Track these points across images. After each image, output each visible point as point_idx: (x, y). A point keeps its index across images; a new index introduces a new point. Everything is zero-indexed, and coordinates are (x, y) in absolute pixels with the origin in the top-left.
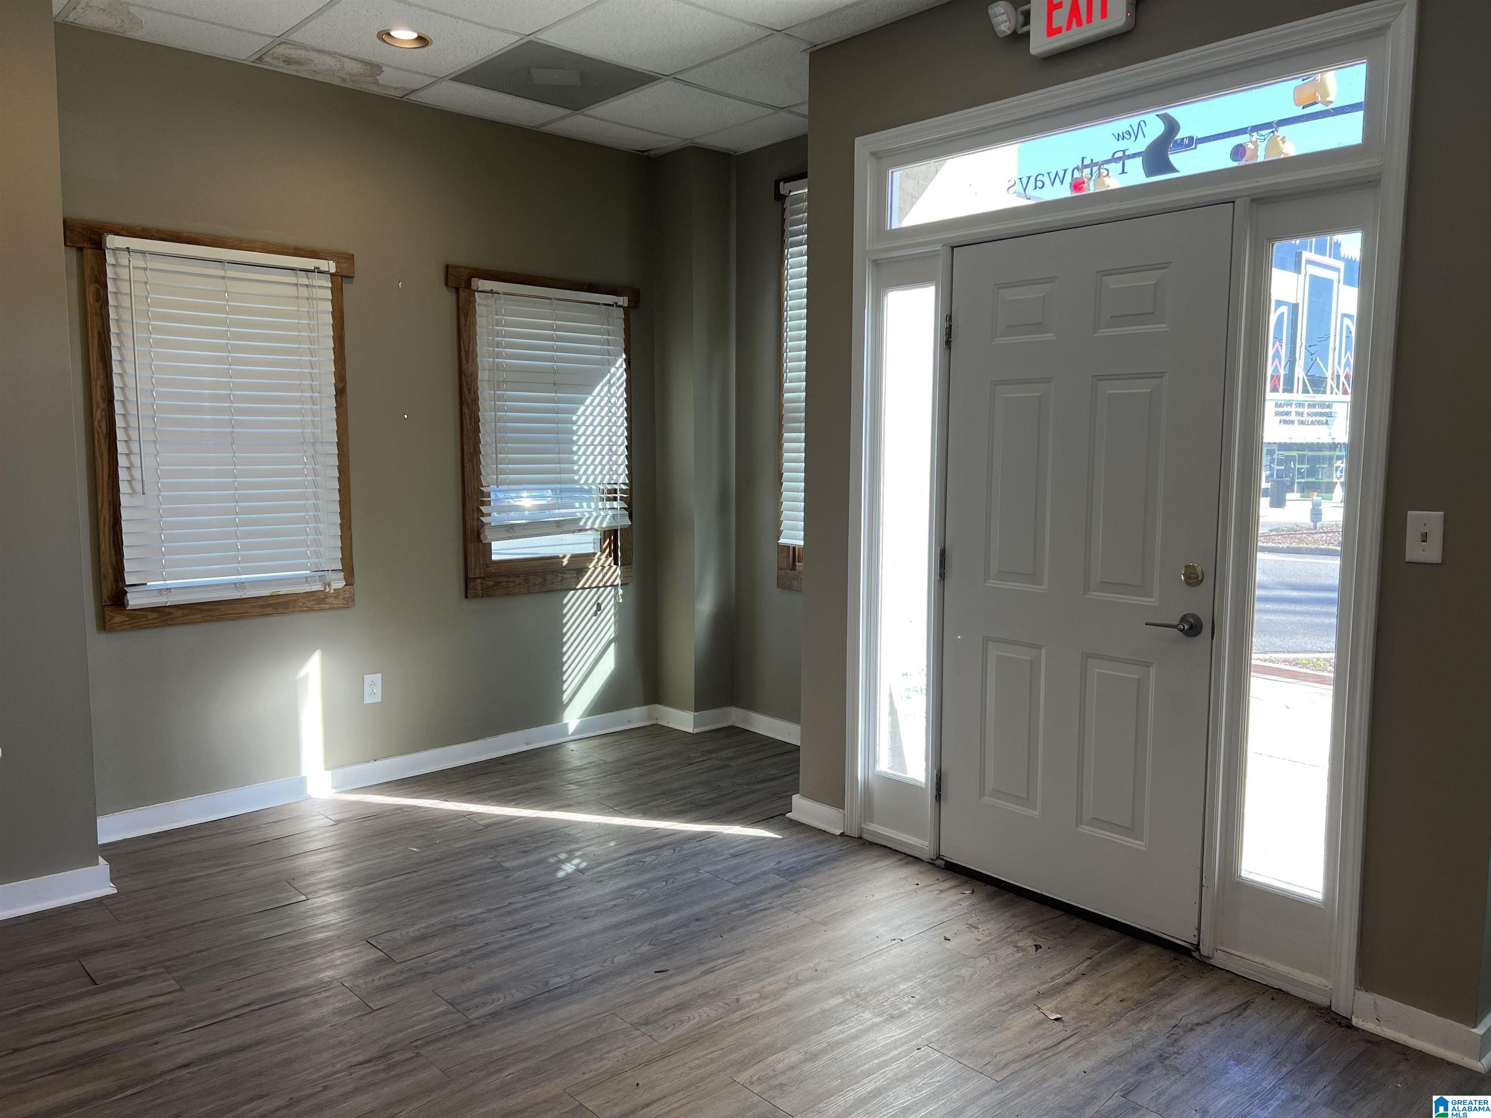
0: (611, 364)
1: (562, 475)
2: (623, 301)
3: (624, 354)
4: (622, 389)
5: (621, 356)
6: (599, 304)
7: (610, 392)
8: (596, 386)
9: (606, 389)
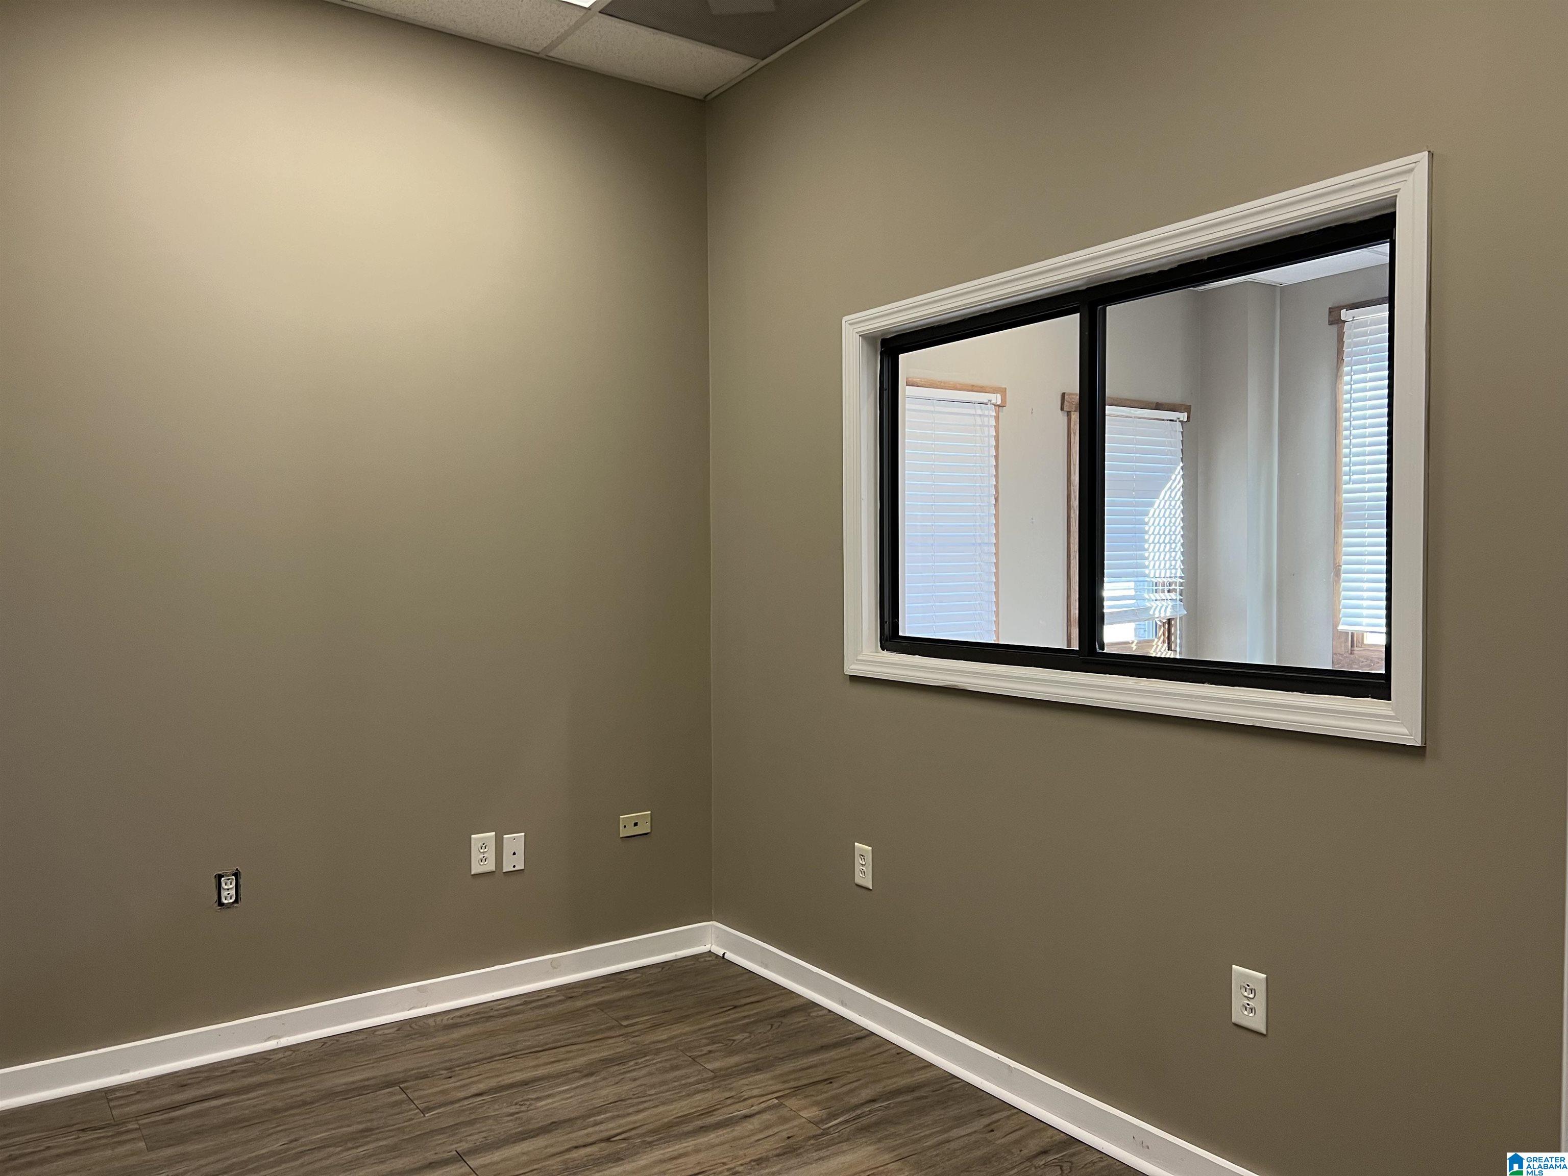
0: (1172, 471)
1: (1139, 570)
2: (1183, 416)
3: (1181, 463)
4: (1179, 493)
5: (1179, 465)
6: (1163, 420)
7: (1171, 497)
8: (1161, 491)
9: (1168, 493)
